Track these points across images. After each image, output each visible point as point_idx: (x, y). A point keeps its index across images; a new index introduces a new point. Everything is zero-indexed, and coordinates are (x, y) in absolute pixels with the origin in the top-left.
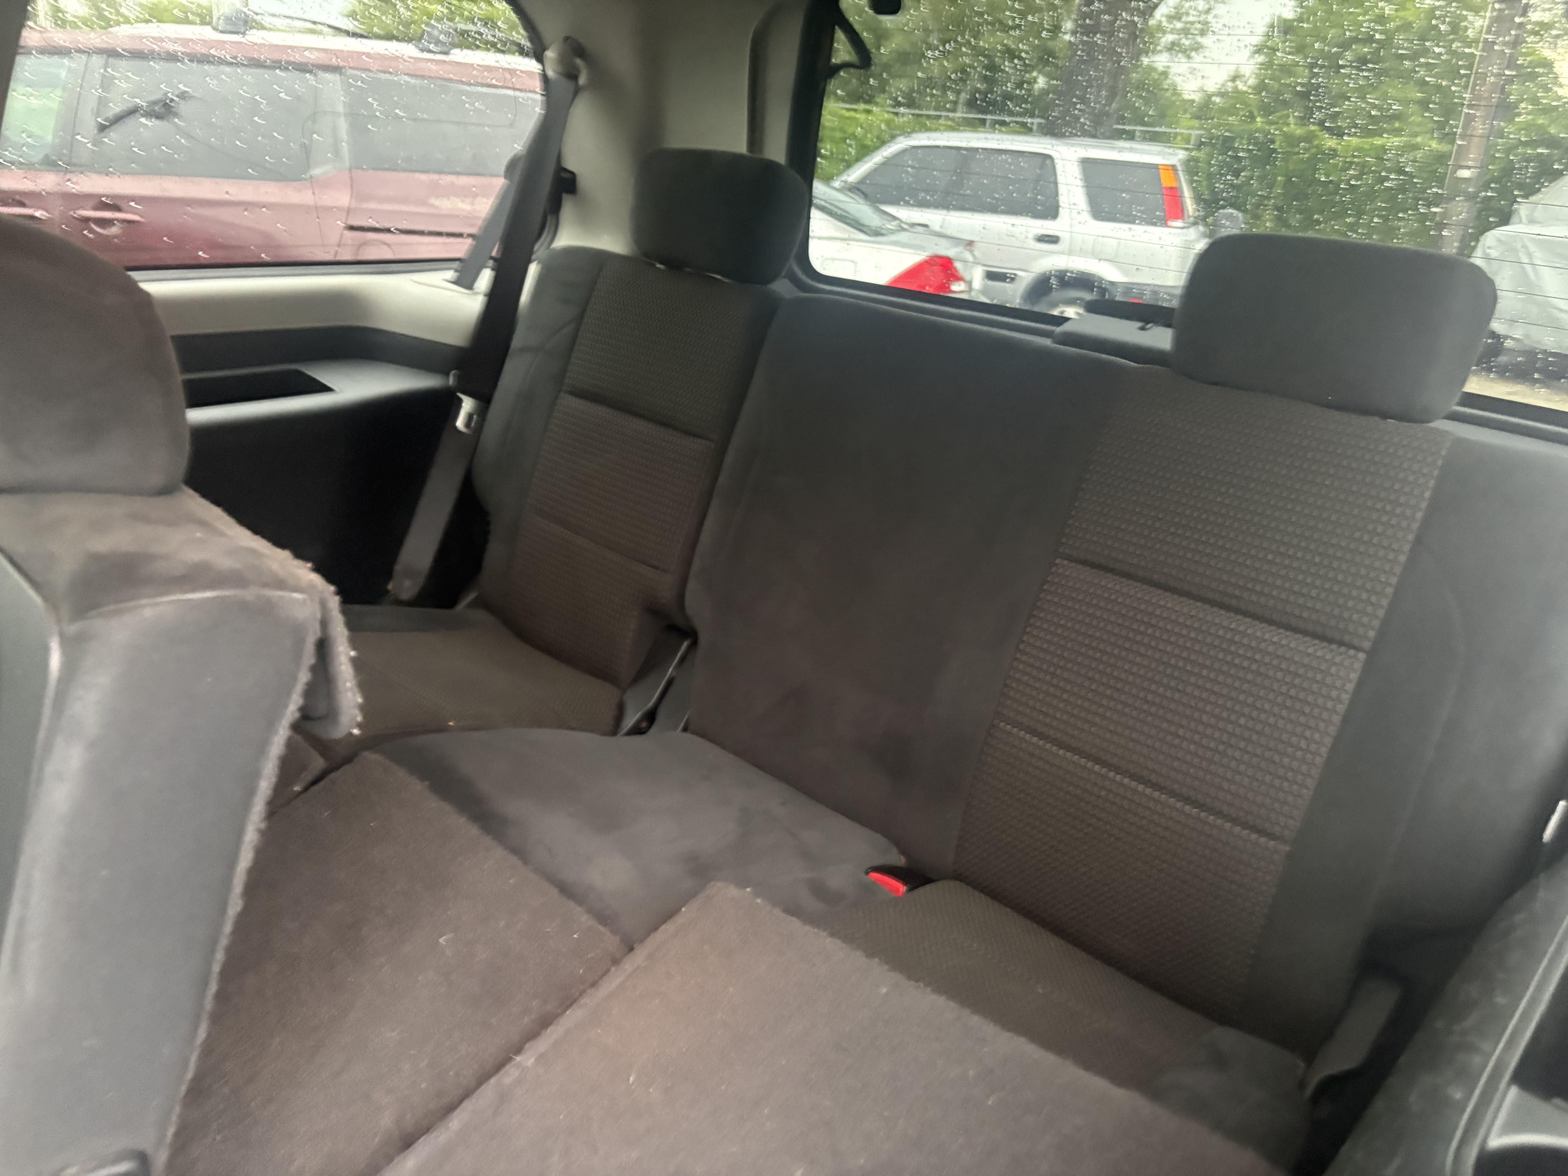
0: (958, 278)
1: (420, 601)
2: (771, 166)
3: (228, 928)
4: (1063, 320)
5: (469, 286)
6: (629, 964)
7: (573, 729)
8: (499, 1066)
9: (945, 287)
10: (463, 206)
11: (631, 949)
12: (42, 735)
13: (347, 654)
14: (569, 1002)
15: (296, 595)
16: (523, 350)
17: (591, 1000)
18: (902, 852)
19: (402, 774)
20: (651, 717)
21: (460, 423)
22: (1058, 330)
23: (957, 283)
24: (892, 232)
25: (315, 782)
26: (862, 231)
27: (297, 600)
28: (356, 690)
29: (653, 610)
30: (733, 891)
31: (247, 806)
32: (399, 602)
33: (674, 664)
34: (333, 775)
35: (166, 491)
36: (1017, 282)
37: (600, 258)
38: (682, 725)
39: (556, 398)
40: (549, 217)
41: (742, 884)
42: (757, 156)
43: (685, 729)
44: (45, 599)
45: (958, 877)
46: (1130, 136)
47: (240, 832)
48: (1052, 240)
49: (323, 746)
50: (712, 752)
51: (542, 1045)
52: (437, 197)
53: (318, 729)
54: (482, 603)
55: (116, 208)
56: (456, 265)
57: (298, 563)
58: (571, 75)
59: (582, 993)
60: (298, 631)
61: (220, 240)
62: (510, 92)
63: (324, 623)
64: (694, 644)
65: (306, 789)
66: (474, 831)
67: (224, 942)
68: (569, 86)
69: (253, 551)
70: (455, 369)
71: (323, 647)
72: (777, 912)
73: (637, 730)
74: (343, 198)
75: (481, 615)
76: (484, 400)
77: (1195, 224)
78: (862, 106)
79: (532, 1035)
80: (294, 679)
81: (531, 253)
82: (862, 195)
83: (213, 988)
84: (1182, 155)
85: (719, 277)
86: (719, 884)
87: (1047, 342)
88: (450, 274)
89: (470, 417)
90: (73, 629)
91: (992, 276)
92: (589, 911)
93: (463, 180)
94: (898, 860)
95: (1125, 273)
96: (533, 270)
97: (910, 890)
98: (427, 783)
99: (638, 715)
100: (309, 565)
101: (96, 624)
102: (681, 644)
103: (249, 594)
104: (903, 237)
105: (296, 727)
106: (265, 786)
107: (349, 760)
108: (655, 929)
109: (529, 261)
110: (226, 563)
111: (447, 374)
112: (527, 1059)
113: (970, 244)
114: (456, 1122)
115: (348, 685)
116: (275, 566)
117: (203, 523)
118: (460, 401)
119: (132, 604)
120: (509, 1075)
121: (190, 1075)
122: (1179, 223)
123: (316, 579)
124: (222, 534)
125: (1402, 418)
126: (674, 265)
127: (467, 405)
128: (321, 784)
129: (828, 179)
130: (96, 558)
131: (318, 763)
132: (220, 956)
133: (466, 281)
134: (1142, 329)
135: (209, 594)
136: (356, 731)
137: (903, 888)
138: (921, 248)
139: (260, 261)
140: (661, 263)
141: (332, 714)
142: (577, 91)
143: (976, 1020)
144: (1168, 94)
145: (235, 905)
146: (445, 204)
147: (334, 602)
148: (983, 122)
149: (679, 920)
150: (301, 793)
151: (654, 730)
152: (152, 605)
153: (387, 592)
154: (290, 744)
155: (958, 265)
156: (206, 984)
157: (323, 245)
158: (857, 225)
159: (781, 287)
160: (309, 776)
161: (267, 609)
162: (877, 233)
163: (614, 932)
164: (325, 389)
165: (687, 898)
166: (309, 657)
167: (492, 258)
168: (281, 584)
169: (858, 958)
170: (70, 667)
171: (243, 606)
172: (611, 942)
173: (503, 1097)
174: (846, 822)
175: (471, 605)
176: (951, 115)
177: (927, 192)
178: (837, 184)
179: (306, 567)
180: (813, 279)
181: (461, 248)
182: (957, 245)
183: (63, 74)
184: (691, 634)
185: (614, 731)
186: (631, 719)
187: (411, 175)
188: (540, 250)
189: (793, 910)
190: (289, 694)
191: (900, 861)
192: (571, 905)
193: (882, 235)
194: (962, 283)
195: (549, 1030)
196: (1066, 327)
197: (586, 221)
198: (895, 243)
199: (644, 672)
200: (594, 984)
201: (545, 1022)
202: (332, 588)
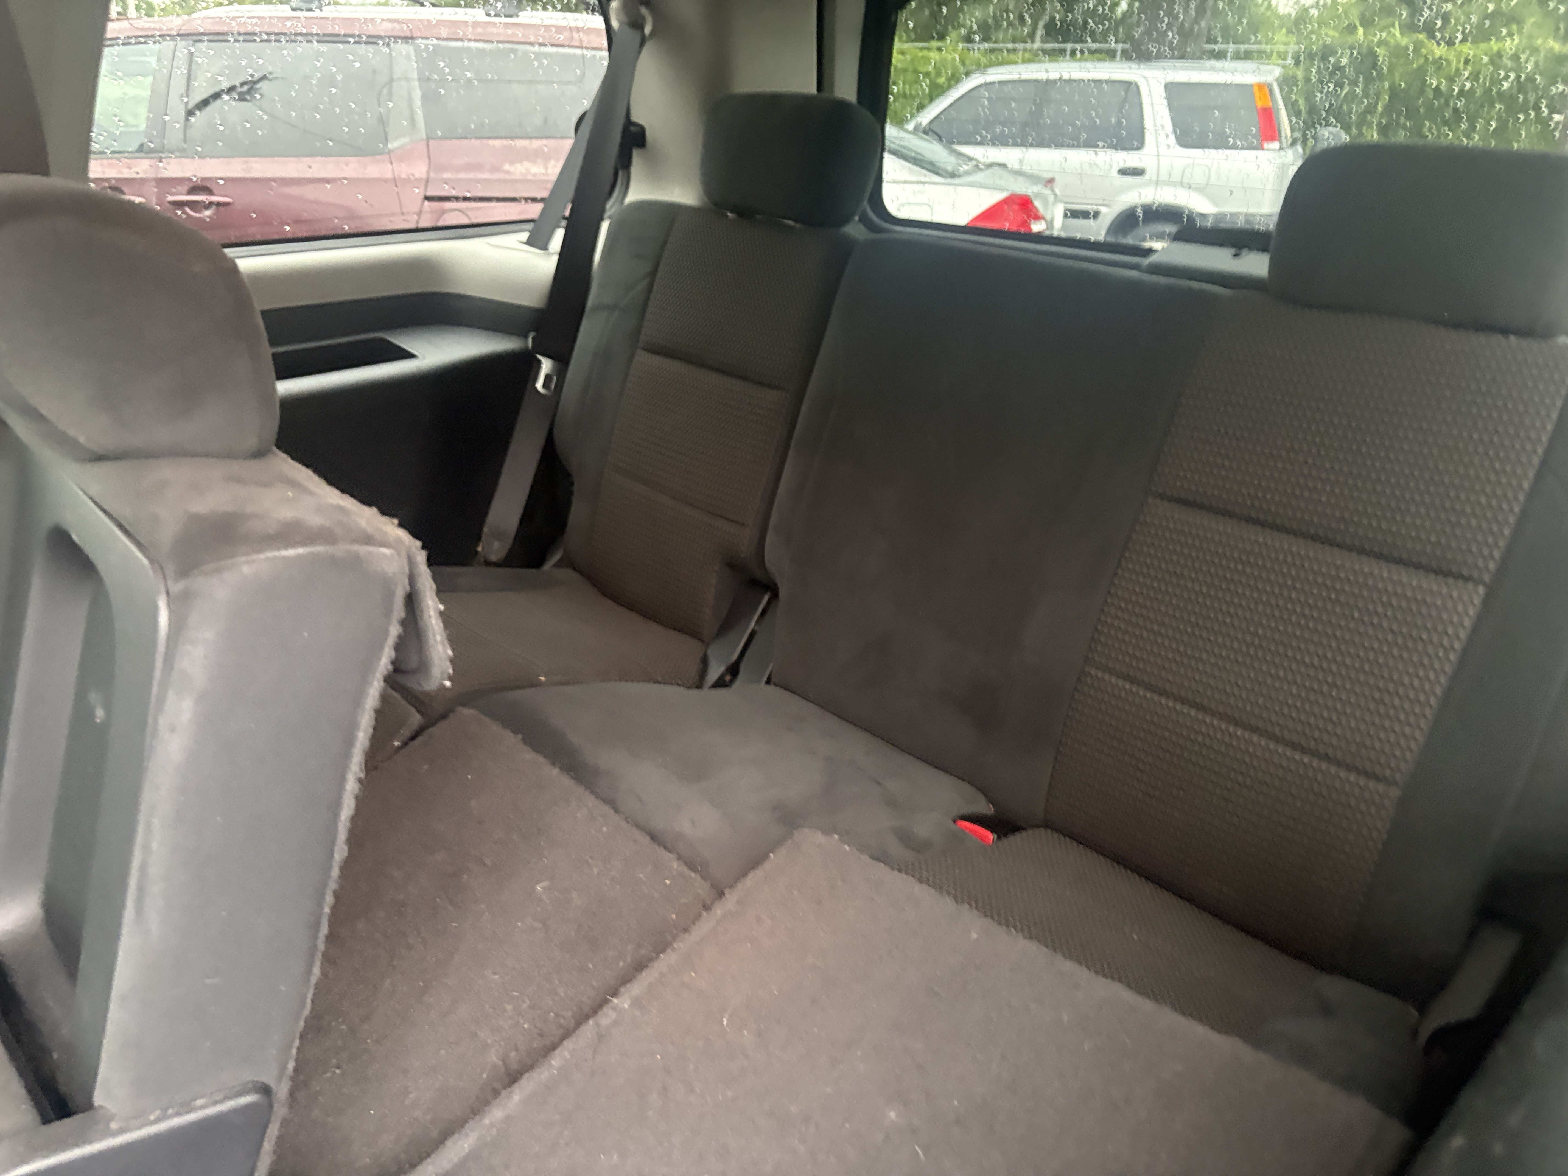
0: (1037, 217)
1: (507, 562)
2: (842, 105)
3: (335, 872)
4: (1150, 251)
5: (544, 247)
6: (719, 910)
7: (659, 682)
8: (596, 1009)
9: (1026, 224)
10: (536, 169)
11: (721, 894)
12: (155, 689)
13: (436, 608)
14: (661, 947)
15: (384, 550)
16: (597, 308)
17: (683, 945)
18: (991, 800)
19: (495, 728)
20: (734, 670)
21: (539, 385)
22: (1146, 261)
23: (1038, 222)
24: (967, 173)
25: (413, 738)
26: (937, 174)
27: (384, 555)
28: (446, 642)
29: (733, 565)
30: (819, 838)
31: (347, 755)
32: (488, 563)
33: (756, 617)
34: (430, 730)
35: (259, 454)
36: (1100, 218)
37: (672, 210)
38: (765, 679)
39: (633, 355)
40: (620, 173)
41: (827, 831)
42: (825, 94)
43: (768, 682)
44: (151, 561)
45: (1047, 825)
46: (1220, 56)
47: (342, 781)
48: (1137, 172)
49: (417, 700)
50: (795, 704)
51: (636, 988)
52: (512, 163)
53: (410, 682)
54: (568, 562)
55: (208, 191)
56: (530, 226)
57: (385, 519)
58: (636, 24)
59: (674, 938)
60: (387, 586)
61: (306, 214)
62: (578, 52)
63: (412, 579)
64: (775, 595)
65: (405, 744)
66: (566, 781)
67: (333, 885)
68: (635, 36)
69: (341, 509)
70: (533, 331)
71: (412, 601)
72: (865, 858)
73: (720, 684)
74: (420, 170)
75: (567, 574)
76: (562, 360)
77: (1294, 143)
78: (934, 44)
79: (626, 979)
80: (386, 633)
81: (603, 211)
82: (936, 137)
83: (324, 930)
84: (1277, 72)
85: (791, 223)
86: (806, 830)
87: (1134, 274)
88: (525, 236)
89: (548, 378)
90: (177, 587)
91: (1075, 214)
92: (679, 858)
93: (536, 143)
94: (985, 808)
95: (1215, 204)
96: (605, 226)
97: (999, 838)
98: (520, 736)
99: (722, 669)
100: (396, 521)
101: (199, 582)
102: (762, 598)
103: (340, 549)
104: (979, 177)
105: (389, 680)
106: (362, 738)
107: (444, 716)
108: (744, 875)
109: (601, 219)
110: (315, 520)
111: (526, 337)
112: (623, 1002)
113: (1051, 181)
114: (556, 1060)
115: (438, 638)
116: (363, 523)
117: (293, 483)
118: (539, 362)
119: (229, 562)
120: (606, 1017)
121: (307, 1011)
122: (1276, 145)
123: (403, 535)
124: (311, 493)
125: (1526, 332)
126: (744, 213)
127: (546, 365)
128: (420, 739)
129: (900, 123)
130: (195, 518)
131: (416, 719)
132: (329, 899)
133: (538, 241)
134: (1236, 255)
135: (301, 550)
136: (448, 684)
137: (991, 836)
138: (1001, 189)
139: (343, 232)
140: (732, 212)
141: (424, 667)
142: (643, 42)
143: (1069, 966)
144: (1262, 9)
145: (340, 852)
146: (519, 169)
147: (421, 557)
148: (1062, 52)
149: (767, 866)
150: (399, 748)
151: (737, 683)
152: (248, 562)
153: (477, 553)
154: (384, 698)
155: (1037, 203)
156: (317, 925)
157: (403, 214)
158: (933, 168)
159: (854, 230)
160: (406, 733)
161: (356, 563)
162: (953, 175)
163: (704, 878)
164: (411, 356)
165: (774, 846)
166: (399, 611)
167: (564, 218)
168: (368, 540)
169: (948, 903)
170: (178, 626)
171: (333, 561)
172: (702, 888)
173: (601, 1037)
174: (931, 772)
175: (557, 565)
176: (1028, 46)
177: (1004, 124)
178: (910, 126)
179: (393, 524)
180: (886, 221)
181: (534, 211)
182: (1036, 184)
183: (153, 60)
184: (772, 589)
185: (699, 686)
186: (715, 672)
187: (485, 141)
188: (611, 207)
189: (881, 857)
190: (382, 648)
191: (987, 809)
192: (661, 851)
193: (959, 176)
194: (1043, 222)
195: (644, 974)
196: (1153, 258)
197: (655, 174)
198: (971, 185)
199: (726, 625)
200: (686, 930)
201: (640, 966)
202: (419, 543)
